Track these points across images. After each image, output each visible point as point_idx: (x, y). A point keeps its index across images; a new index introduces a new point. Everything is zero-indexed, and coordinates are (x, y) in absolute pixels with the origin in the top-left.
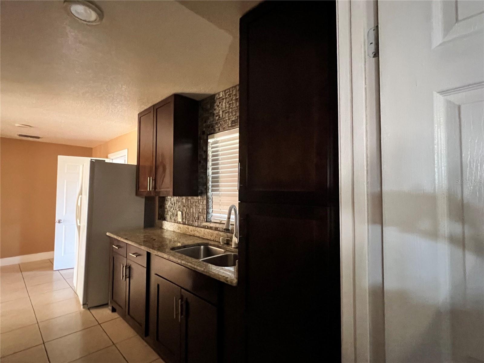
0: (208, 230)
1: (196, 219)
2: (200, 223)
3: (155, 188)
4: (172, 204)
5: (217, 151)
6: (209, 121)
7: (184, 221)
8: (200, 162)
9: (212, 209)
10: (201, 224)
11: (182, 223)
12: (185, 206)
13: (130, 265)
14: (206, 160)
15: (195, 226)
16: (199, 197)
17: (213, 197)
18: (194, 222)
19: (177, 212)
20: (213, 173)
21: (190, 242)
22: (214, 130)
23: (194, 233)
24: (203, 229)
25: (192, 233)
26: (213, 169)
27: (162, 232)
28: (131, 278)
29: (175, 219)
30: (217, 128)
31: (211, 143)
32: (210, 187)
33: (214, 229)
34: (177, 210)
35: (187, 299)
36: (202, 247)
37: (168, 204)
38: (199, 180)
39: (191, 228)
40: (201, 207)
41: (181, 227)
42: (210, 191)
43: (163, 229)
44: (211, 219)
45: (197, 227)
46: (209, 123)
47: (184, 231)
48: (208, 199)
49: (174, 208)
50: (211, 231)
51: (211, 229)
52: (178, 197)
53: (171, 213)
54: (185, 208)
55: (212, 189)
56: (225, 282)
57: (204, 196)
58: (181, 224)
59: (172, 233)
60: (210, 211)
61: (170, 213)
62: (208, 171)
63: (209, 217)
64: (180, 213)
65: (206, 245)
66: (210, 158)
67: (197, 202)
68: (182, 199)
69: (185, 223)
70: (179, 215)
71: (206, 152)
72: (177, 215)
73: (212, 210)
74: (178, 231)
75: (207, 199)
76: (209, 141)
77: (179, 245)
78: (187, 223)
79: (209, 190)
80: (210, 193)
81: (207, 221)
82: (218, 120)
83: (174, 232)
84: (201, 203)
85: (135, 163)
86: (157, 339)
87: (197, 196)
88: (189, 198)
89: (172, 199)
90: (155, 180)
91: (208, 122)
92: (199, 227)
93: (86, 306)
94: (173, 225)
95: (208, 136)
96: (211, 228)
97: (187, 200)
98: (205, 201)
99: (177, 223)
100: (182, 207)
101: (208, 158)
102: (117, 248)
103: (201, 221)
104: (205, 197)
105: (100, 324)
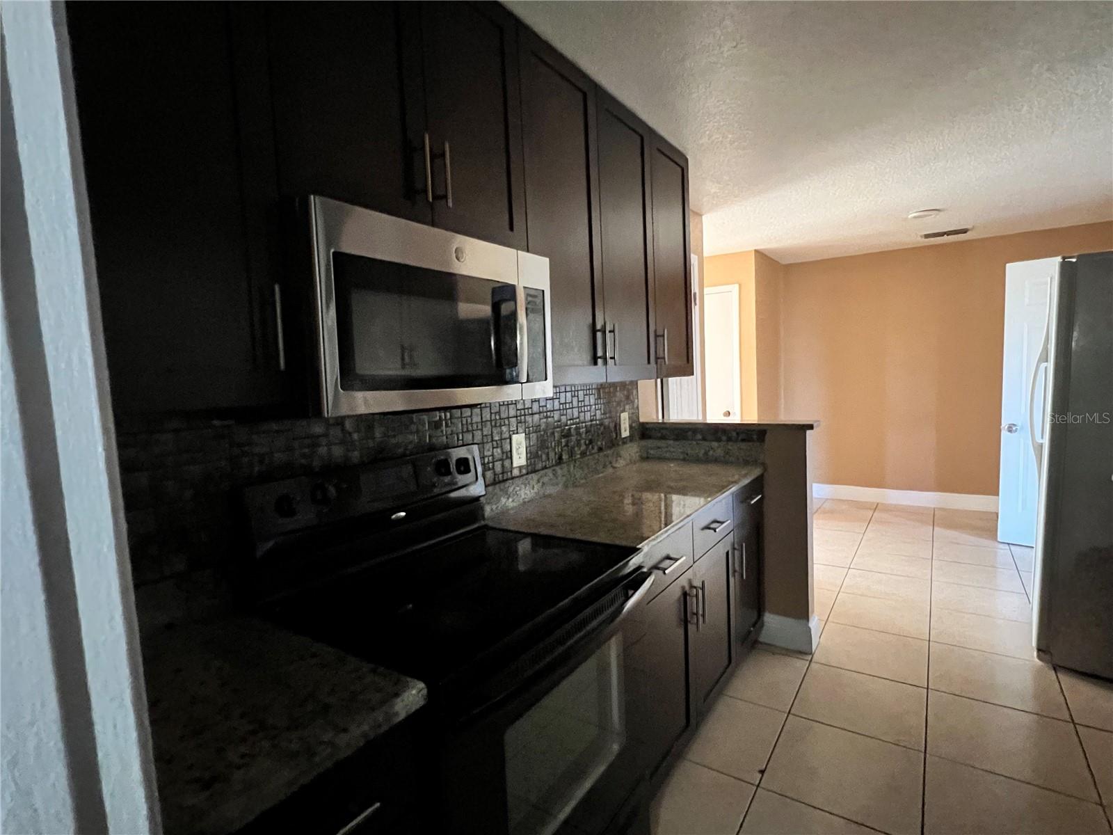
93: (1046, 656)
105: (1074, 724)
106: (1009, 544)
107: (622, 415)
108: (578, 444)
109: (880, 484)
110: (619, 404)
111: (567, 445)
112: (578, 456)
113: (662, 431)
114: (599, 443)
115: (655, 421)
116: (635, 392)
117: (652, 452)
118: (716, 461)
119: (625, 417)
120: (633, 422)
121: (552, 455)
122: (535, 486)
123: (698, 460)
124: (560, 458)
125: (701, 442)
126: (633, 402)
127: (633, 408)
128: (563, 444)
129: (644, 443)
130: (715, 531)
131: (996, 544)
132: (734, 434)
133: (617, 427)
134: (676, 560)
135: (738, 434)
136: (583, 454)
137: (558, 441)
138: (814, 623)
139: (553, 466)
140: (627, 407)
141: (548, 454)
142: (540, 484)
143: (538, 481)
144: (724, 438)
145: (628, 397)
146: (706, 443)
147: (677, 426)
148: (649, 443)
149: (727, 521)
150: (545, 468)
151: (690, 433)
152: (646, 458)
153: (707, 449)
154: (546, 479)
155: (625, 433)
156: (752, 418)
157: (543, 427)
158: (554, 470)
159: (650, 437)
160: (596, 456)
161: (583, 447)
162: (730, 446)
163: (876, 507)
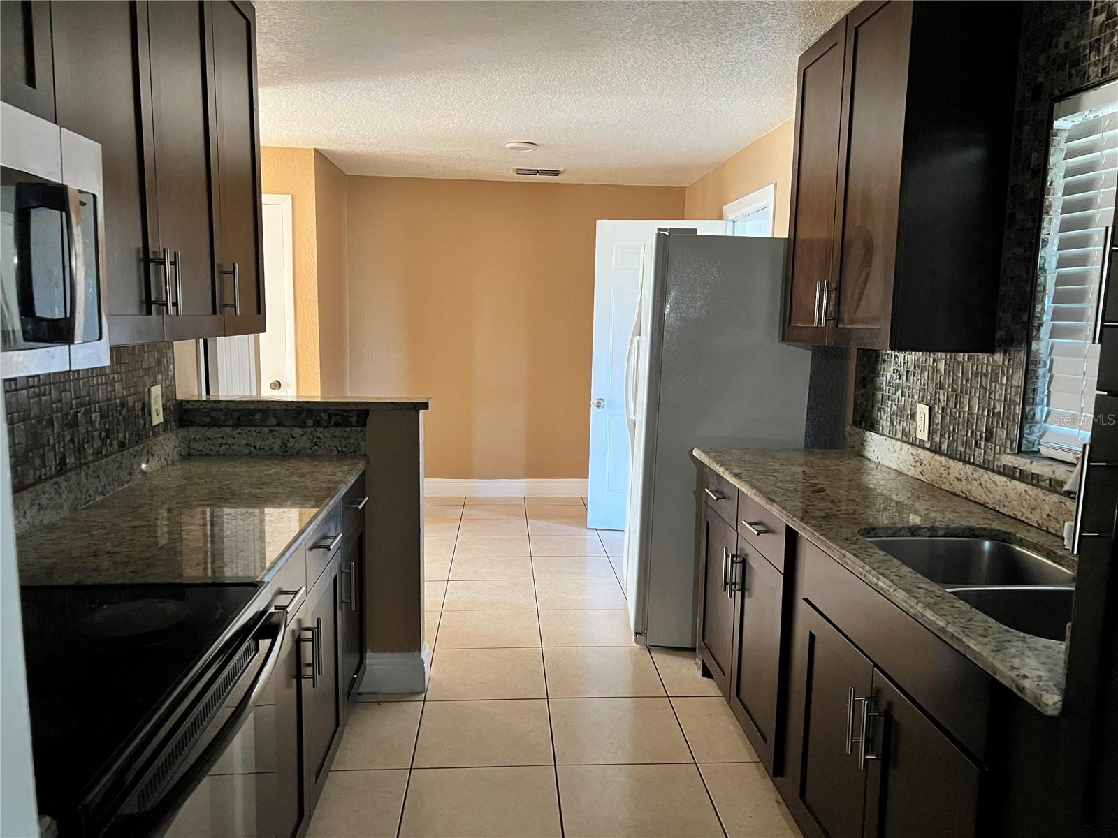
0: (1020, 486)
1: (981, 438)
2: (995, 453)
3: (836, 317)
4: (900, 378)
5: (1088, 168)
6: (1062, 40)
7: (937, 439)
8: (1012, 216)
9: (1048, 405)
10: (999, 460)
11: (928, 445)
12: (942, 388)
13: (746, 555)
14: (1037, 209)
15: (973, 464)
16: (998, 357)
17: (1056, 358)
18: (970, 449)
19: (914, 405)
20: (1062, 263)
21: (948, 517)
22: (1084, 75)
23: (969, 487)
24: (1000, 480)
25: (959, 487)
26: (1063, 245)
27: (860, 471)
28: (746, 594)
29: (907, 430)
30: (1095, 64)
31: (1065, 135)
32: (1046, 318)
33: (1046, 484)
34: (916, 397)
35: (890, 704)
36: (987, 545)
37: (887, 375)
38: (1002, 289)
39: (957, 467)
40: (1000, 394)
41: (925, 462)
42: (1045, 331)
43: (863, 457)
44: (1039, 444)
45: (980, 466)
46: (1062, 49)
47: (933, 477)
48: (1032, 367)
49: (907, 391)
50: (1033, 491)
51: (1035, 482)
52: (921, 353)
53: (895, 407)
54: (941, 392)
55: (1053, 324)
56: (1015, 690)
57: (1019, 351)
58: (927, 449)
59: (893, 475)
60: (1040, 412)
61: (890, 407)
62: (1041, 253)
63: (1031, 438)
64: (922, 410)
65: (1004, 541)
66: (1056, 198)
67: (986, 375)
68: (934, 361)
69: (940, 447)
70: (918, 417)
71: (1041, 172)
72: (913, 416)
73: (1046, 409)
74: (913, 472)
75: (1031, 365)
76: (1057, 124)
77: (914, 520)
78: (944, 447)
79: (1043, 329)
80: (1042, 345)
81: (1020, 451)
82: (1103, 26)
83: (899, 473)
84: (1004, 382)
85: (783, 233)
86: (803, 795)
87: (992, 351)
88: (960, 356)
89: (901, 360)
90: (838, 291)
91: (1057, 45)
92: (988, 469)
93: (642, 638)
94: (898, 449)
95: (1056, 105)
96: (1032, 479)
97: (952, 365)
98: (1019, 375)
99: (913, 444)
100: (932, 386)
101: (1049, 199)
102: (715, 498)
103: (998, 447)
104: (1022, 356)
105: (668, 697)
106: (596, 529)
107: (153, 389)
108: (89, 438)
109: (468, 475)
110: (147, 371)
111: (72, 441)
112: (91, 458)
113: (214, 414)
114: (121, 435)
115: (196, 399)
116: (170, 354)
117: (196, 446)
118: (299, 454)
119: (156, 391)
120: (167, 401)
121: (50, 456)
122: (28, 512)
123: (271, 455)
124: (63, 461)
125: (276, 428)
126: (167, 370)
127: (167, 378)
128: (68, 438)
129: (183, 432)
130: (329, 550)
131: (586, 531)
132: (325, 417)
133: (146, 408)
134: (295, 593)
135: (330, 416)
136: (98, 454)
137: (59, 434)
138: (426, 654)
139: (51, 477)
140: (159, 377)
141: (43, 457)
142: (37, 507)
143: (32, 504)
144: (310, 422)
145: (159, 362)
146: (284, 430)
147: (239, 407)
148: (193, 432)
149: (339, 534)
150: (39, 480)
151: (258, 417)
152: (188, 456)
153: (286, 438)
154: (44, 499)
155: (158, 419)
156: (314, 393)
157: (35, 411)
158: (56, 483)
159: (192, 424)
160: (118, 456)
161: (97, 443)
162: (319, 432)
163: (465, 503)
